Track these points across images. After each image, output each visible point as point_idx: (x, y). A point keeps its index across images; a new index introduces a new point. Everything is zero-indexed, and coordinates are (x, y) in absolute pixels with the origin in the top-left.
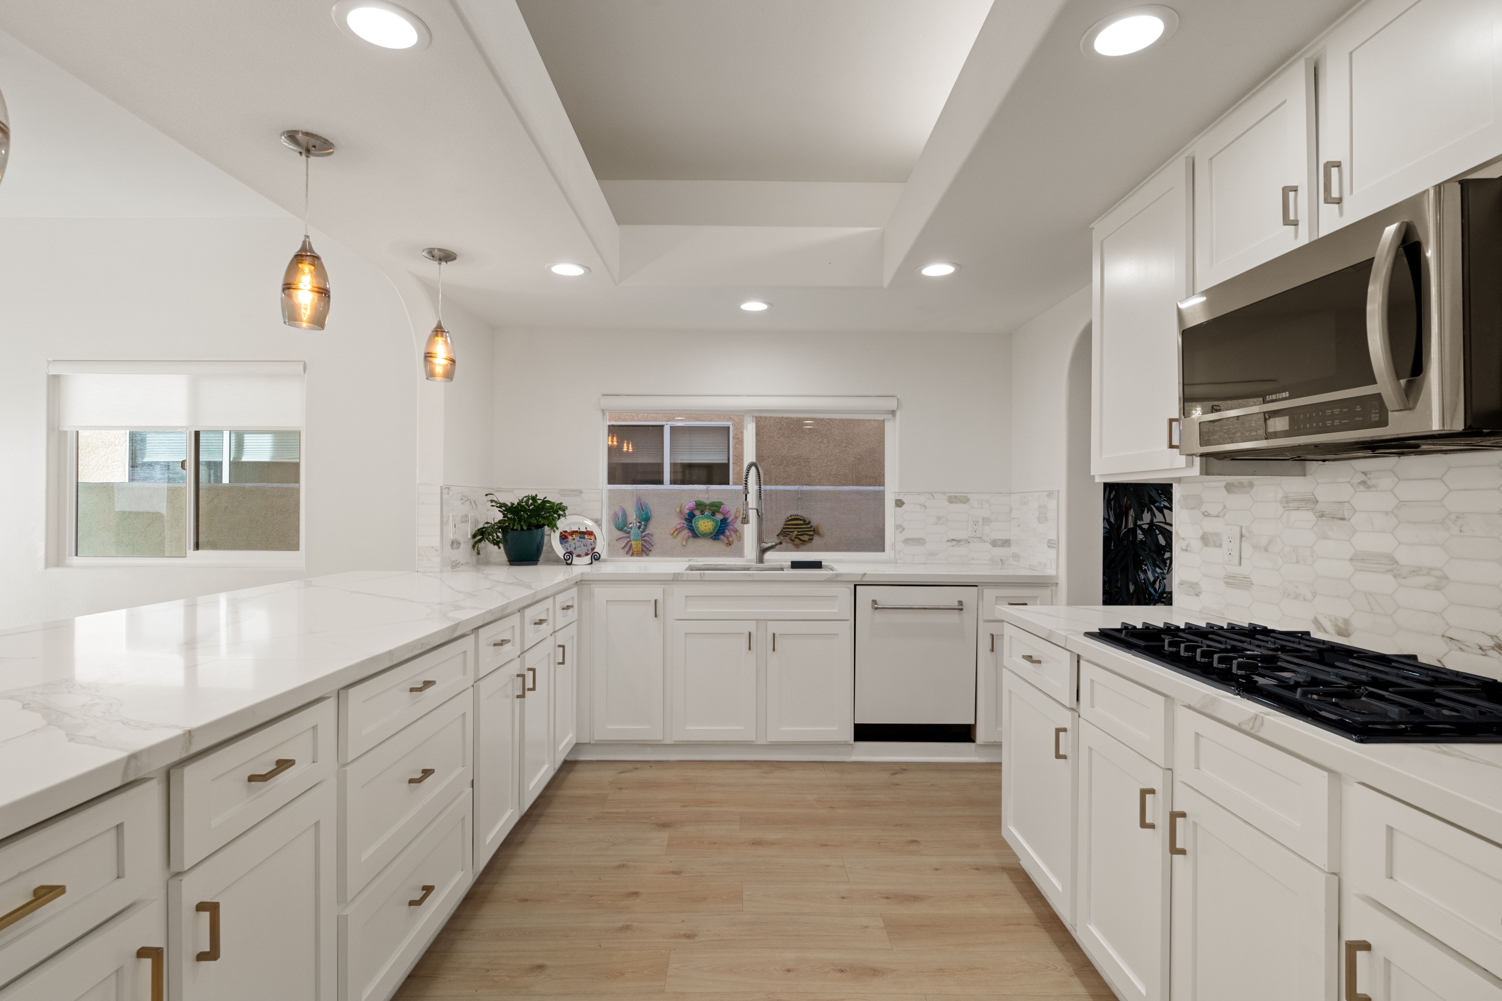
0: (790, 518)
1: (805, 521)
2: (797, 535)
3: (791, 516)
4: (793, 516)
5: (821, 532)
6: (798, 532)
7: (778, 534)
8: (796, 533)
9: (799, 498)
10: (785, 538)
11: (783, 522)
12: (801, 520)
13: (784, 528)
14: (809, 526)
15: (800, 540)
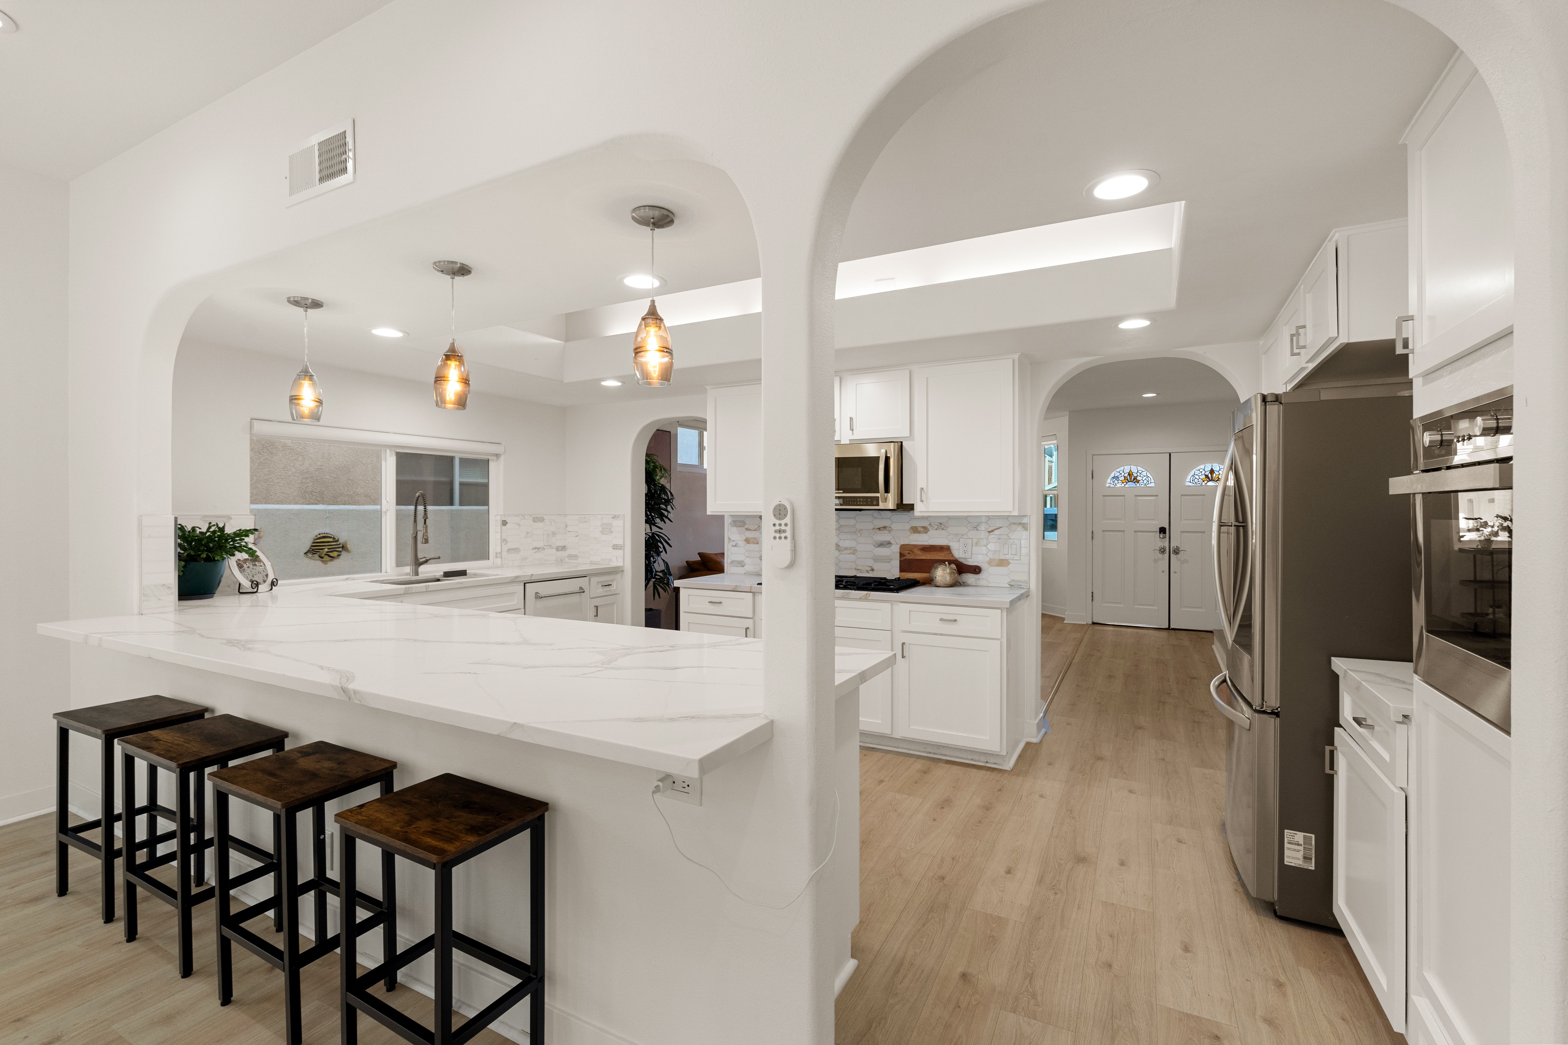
0: (319, 536)
1: (334, 538)
2: (327, 552)
3: (319, 534)
4: (322, 534)
5: (349, 549)
6: (328, 549)
7: (305, 552)
8: (326, 550)
9: (327, 517)
10: (314, 555)
11: (312, 540)
12: (331, 537)
13: (312, 546)
14: (338, 543)
15: (330, 556)
